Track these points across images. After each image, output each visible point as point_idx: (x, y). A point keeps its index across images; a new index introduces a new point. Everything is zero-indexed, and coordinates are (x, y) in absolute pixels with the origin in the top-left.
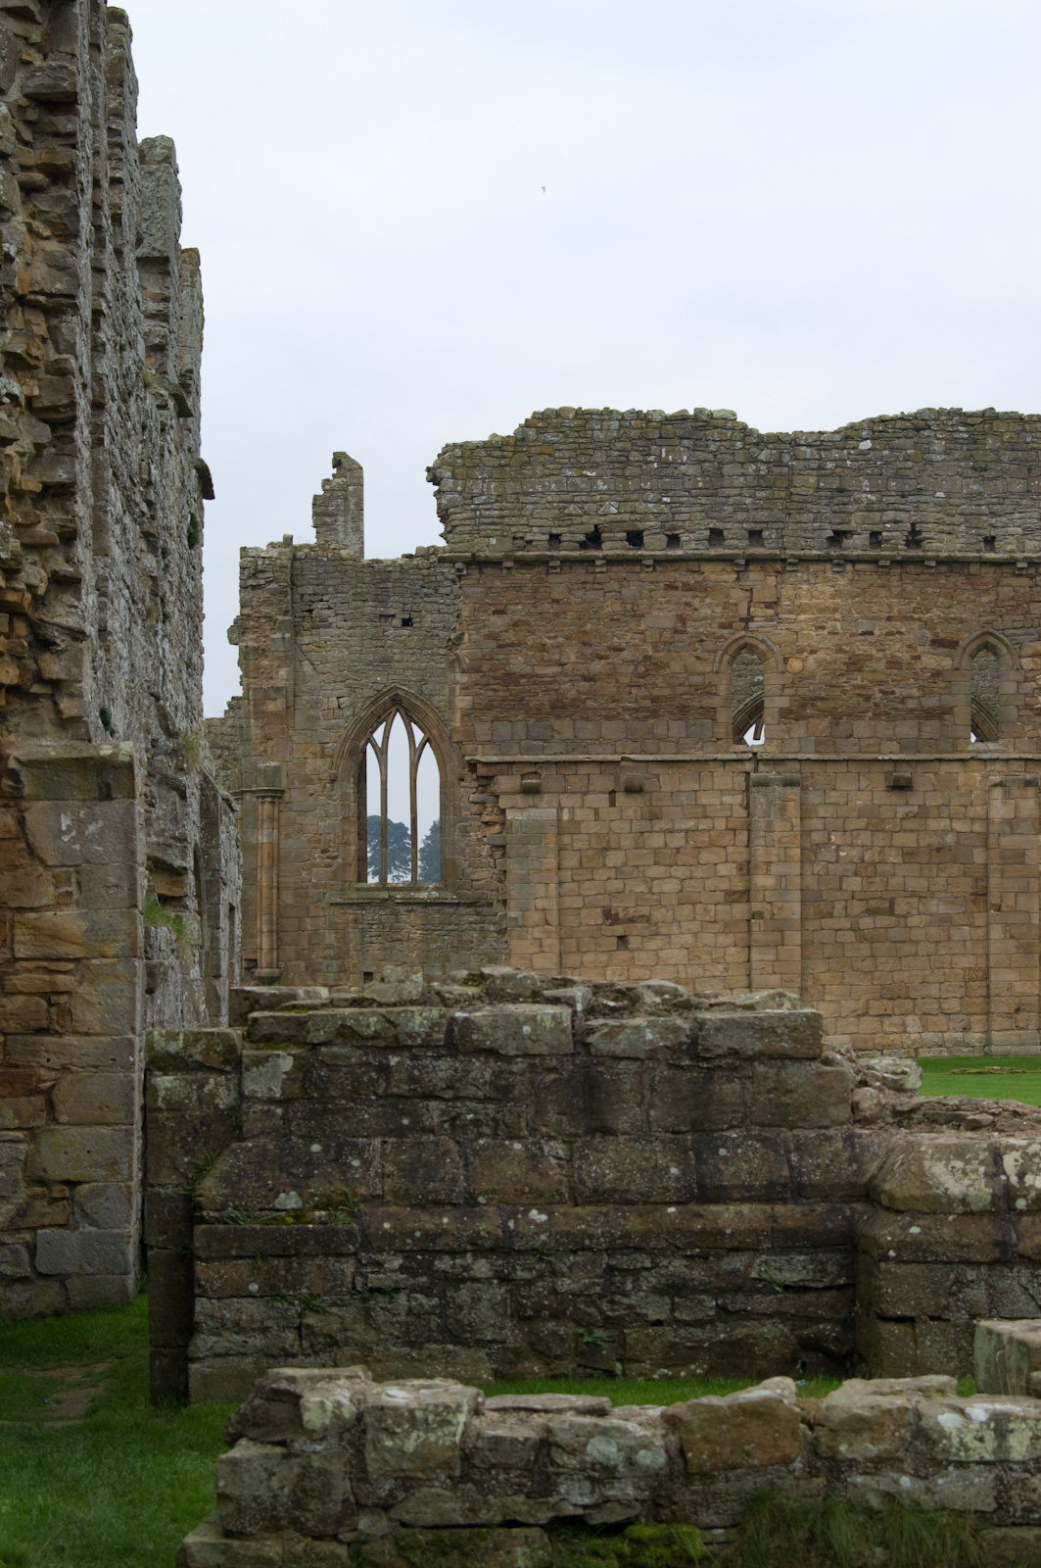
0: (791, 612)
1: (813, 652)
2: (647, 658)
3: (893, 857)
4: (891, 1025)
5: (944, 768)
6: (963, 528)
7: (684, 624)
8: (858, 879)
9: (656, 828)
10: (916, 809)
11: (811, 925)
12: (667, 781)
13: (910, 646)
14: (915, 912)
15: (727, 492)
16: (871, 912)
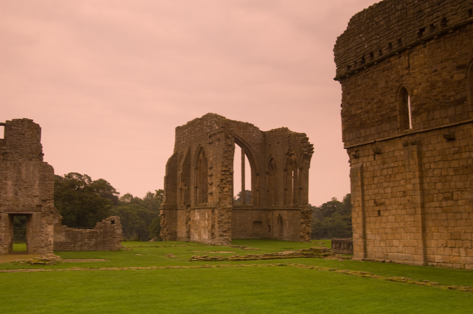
0: (413, 69)
1: (420, 84)
2: (380, 100)
3: (452, 173)
4: (455, 252)
5: (466, 127)
6: (460, 9)
7: (387, 84)
8: (440, 184)
9: (385, 168)
10: (457, 149)
11: (427, 205)
12: (387, 148)
13: (449, 72)
14: (460, 198)
15: (391, 27)
16: (446, 199)
